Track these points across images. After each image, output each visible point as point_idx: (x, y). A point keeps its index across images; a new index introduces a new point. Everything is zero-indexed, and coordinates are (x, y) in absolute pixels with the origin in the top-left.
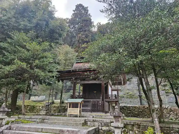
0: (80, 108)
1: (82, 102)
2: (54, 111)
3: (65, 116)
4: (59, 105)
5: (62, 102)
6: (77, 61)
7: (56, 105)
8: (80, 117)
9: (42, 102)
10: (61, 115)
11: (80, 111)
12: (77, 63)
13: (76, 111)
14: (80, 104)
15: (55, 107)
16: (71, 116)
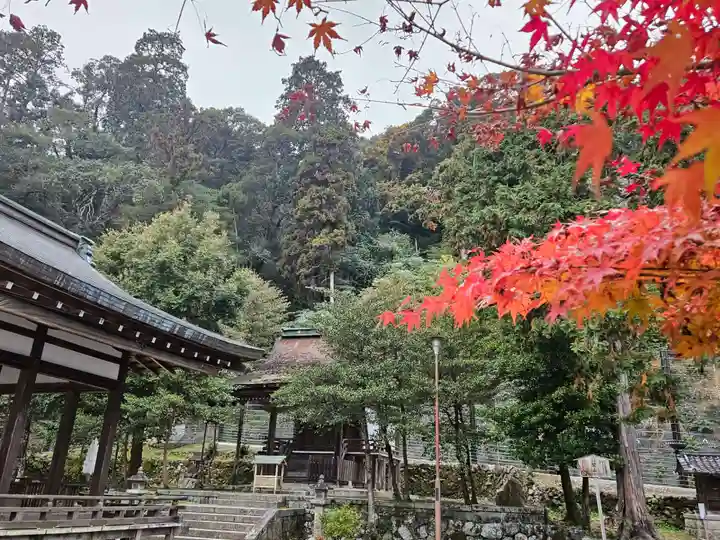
0: (279, 474)
1: (283, 462)
2: (217, 478)
3: (249, 490)
4: (231, 460)
5: (242, 452)
6: (285, 331)
7: (224, 461)
8: (277, 493)
9: (177, 450)
10: (240, 490)
11: (279, 481)
12: (284, 337)
13: (271, 481)
14: (280, 467)
15: (219, 465)
16: (260, 490)
